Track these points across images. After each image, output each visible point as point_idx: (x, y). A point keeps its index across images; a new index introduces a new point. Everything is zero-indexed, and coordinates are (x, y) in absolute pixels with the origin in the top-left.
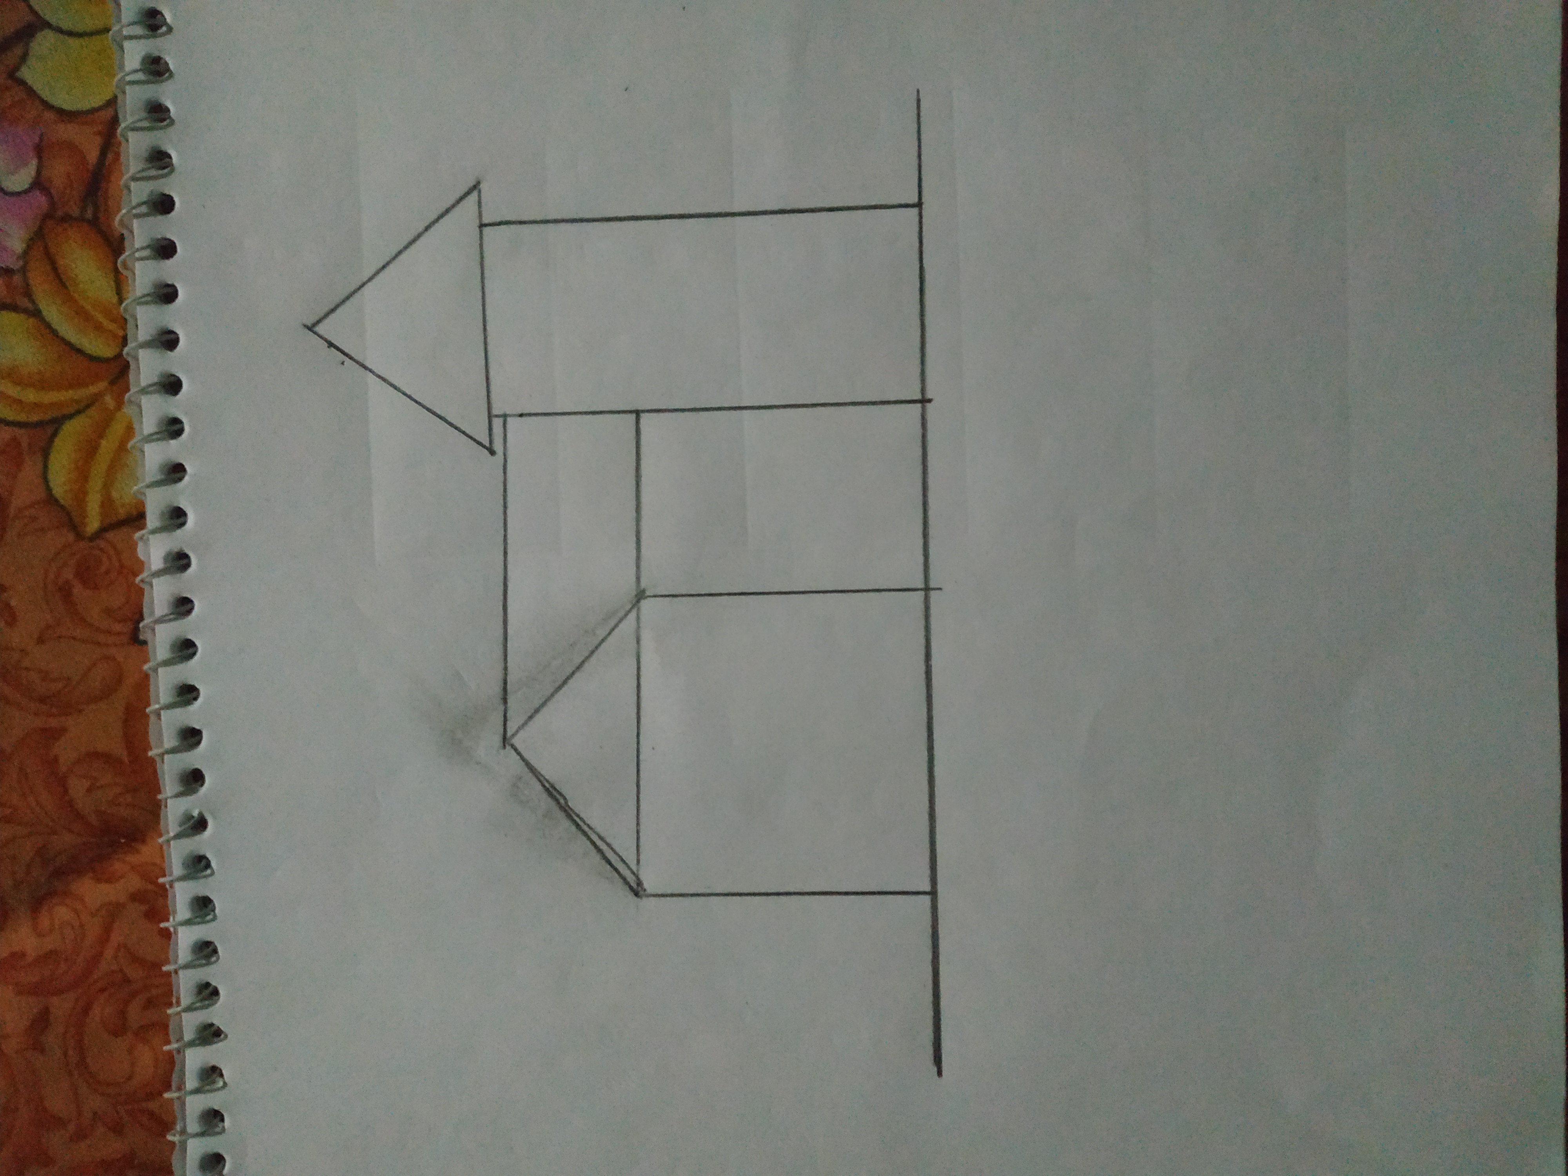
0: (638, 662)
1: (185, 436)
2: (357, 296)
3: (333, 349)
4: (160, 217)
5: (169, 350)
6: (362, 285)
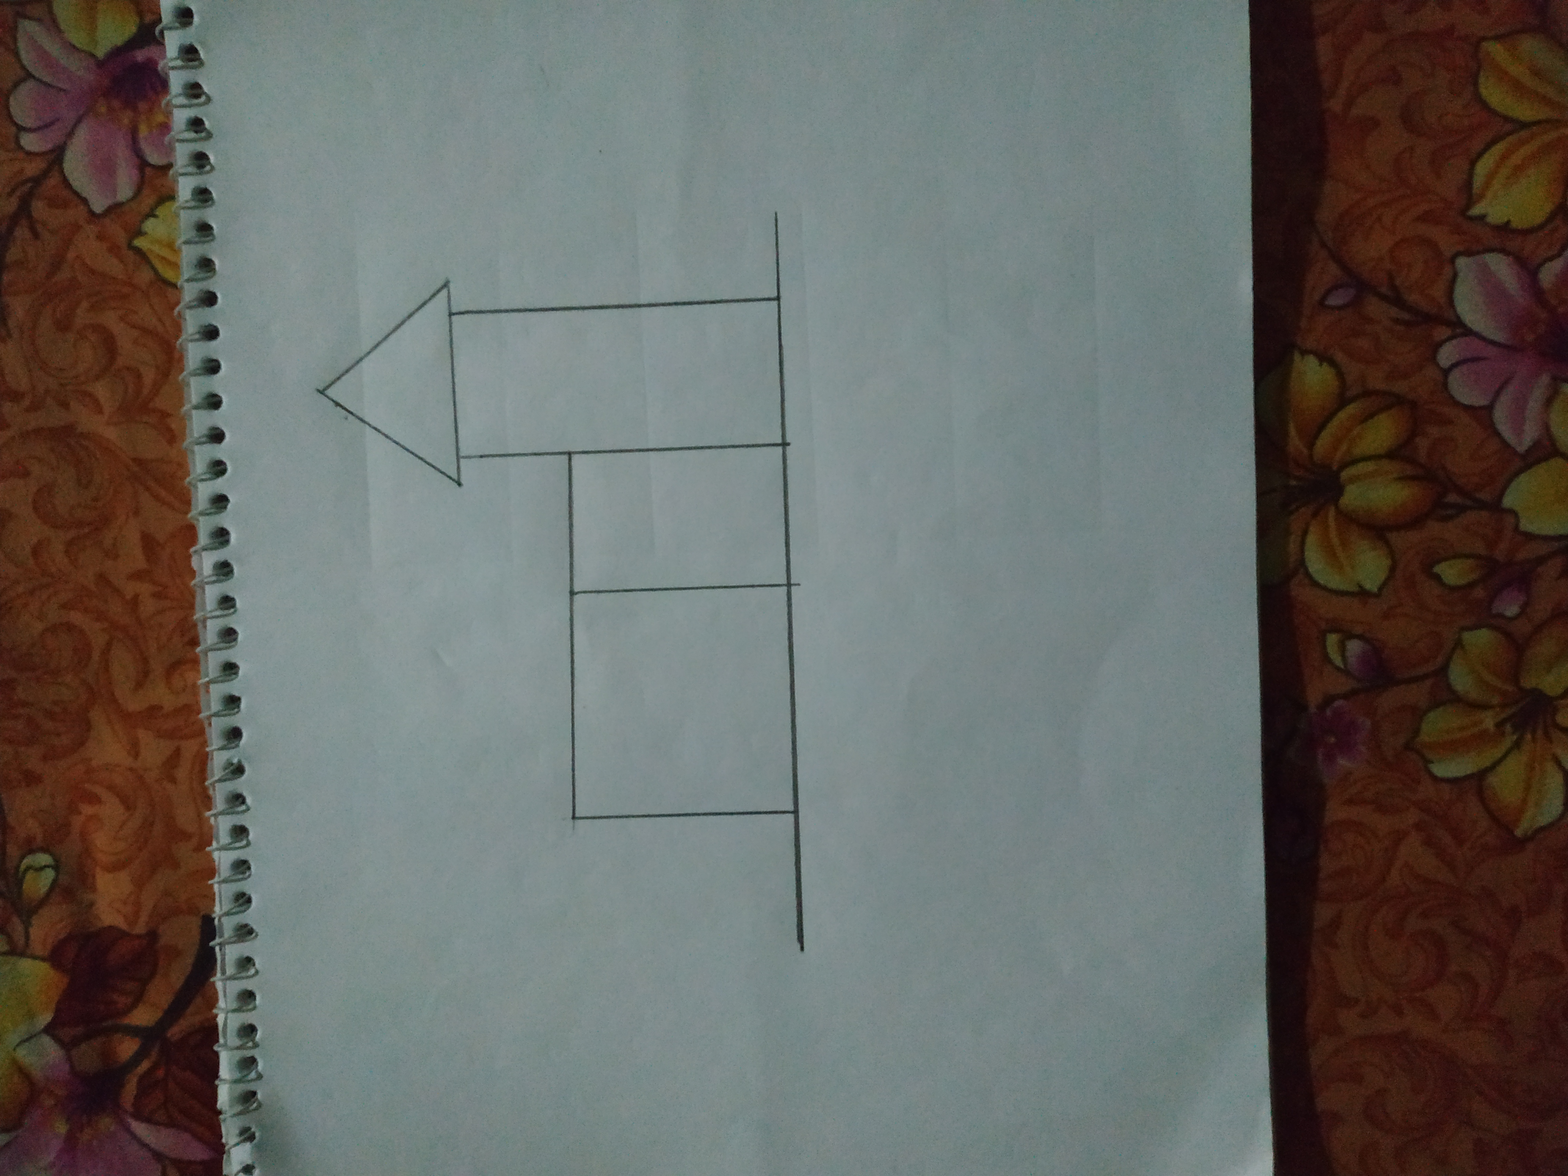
1: (227, 475)
2: (357, 368)
3: (338, 407)
4: (207, 309)
5: (214, 410)
6: (361, 359)
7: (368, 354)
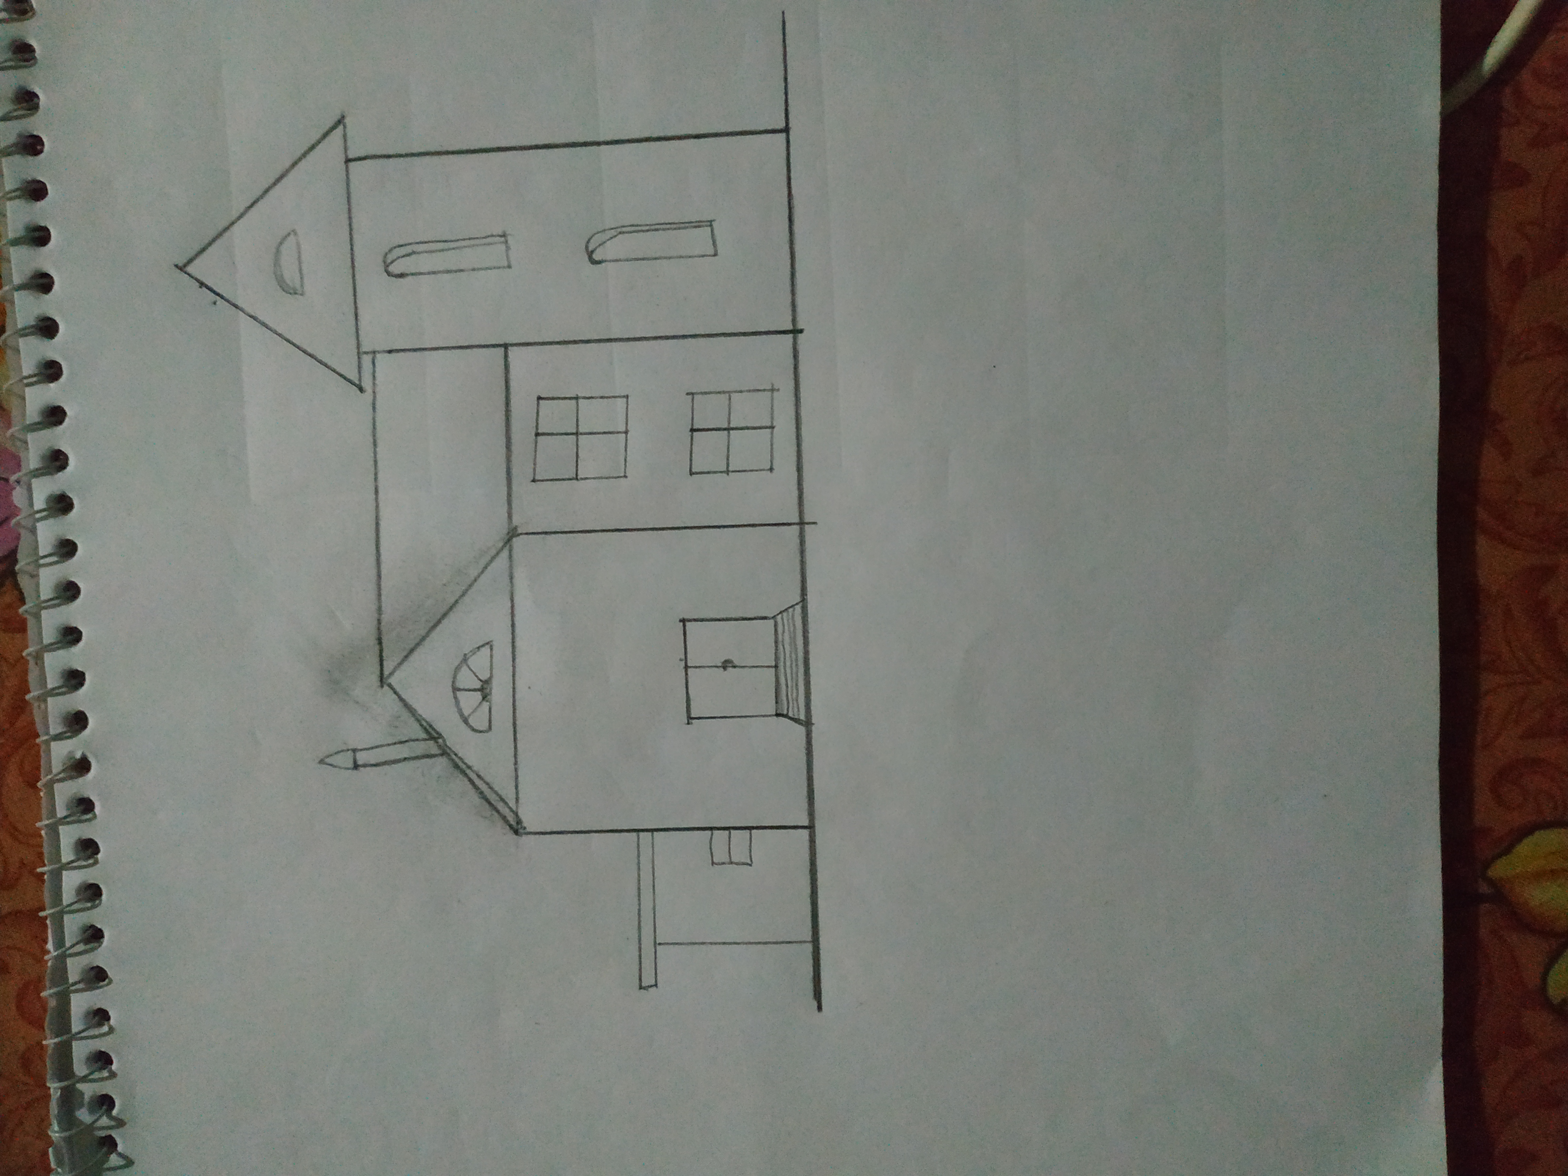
0: (512, 601)
1: (63, 379)
2: (227, 234)
3: (204, 289)
4: (30, 158)
5: (43, 293)
6: (233, 223)
7: (240, 217)
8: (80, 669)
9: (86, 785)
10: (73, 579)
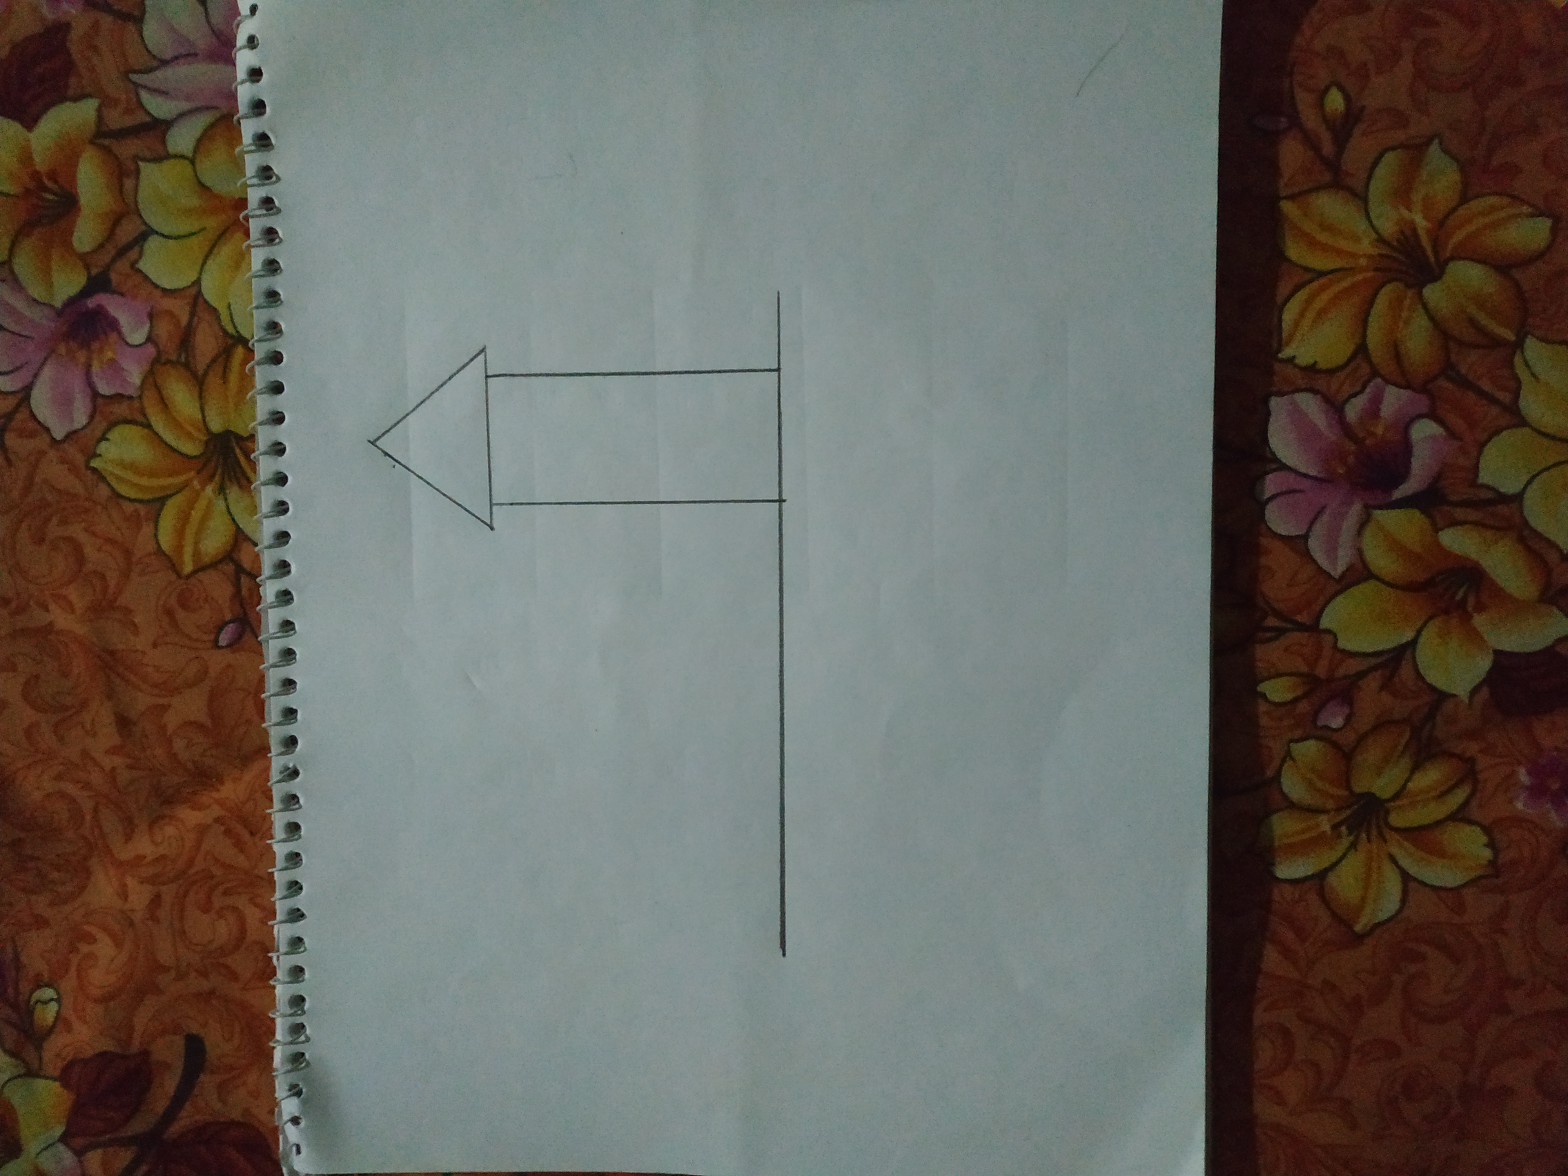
1: (289, 513)
2: (404, 421)
3: (388, 457)
4: (274, 366)
5: (279, 456)
6: (407, 415)
7: (414, 410)
8: (294, 707)
9: (294, 786)
10: (290, 647)
